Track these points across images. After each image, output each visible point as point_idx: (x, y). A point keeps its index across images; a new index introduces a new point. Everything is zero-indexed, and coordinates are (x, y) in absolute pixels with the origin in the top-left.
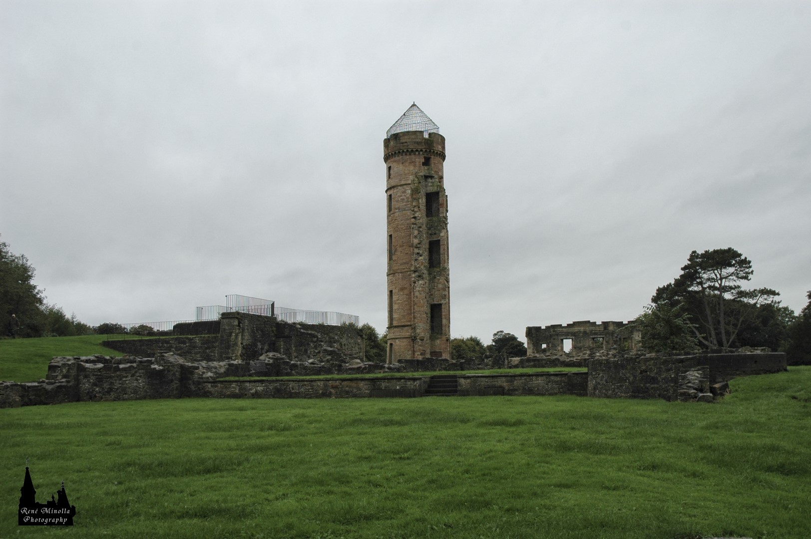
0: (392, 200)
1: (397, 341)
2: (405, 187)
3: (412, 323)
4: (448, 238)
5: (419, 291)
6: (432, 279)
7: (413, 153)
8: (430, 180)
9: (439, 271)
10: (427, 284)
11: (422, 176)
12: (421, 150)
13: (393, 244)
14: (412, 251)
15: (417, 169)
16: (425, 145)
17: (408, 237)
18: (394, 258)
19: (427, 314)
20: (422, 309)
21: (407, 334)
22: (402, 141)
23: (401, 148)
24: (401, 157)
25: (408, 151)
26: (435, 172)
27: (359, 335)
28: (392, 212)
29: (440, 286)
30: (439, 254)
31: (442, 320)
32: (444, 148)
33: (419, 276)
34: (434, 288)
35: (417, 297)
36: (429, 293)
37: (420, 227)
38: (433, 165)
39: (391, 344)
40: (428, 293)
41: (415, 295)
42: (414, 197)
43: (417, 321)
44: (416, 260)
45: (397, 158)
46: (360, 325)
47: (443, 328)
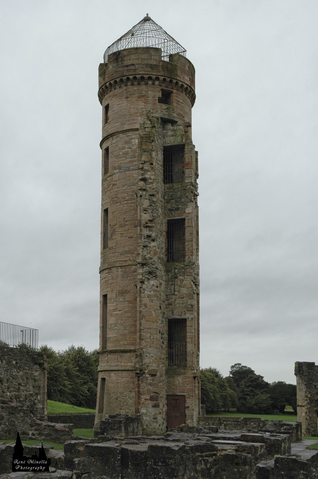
0: (110, 155)
1: (112, 374)
2: (130, 134)
3: (138, 347)
4: (197, 217)
5: (149, 296)
6: (172, 279)
7: (143, 83)
8: (169, 126)
9: (183, 268)
10: (163, 287)
11: (158, 119)
12: (157, 79)
13: (109, 223)
14: (139, 232)
15: (149, 107)
16: (164, 71)
17: (133, 212)
18: (110, 244)
19: (162, 334)
20: (154, 325)
21: (129, 365)
22: (126, 63)
23: (125, 74)
24: (124, 88)
25: (135, 78)
26: (179, 114)
27: (36, 364)
28: (109, 174)
29: (184, 291)
30: (182, 240)
31: (186, 345)
32: (193, 81)
33: (150, 273)
34: (174, 294)
35: (146, 305)
36: (166, 302)
37: (153, 195)
38: (175, 104)
39: (103, 379)
40: (164, 302)
41: (143, 303)
42: (144, 147)
43: (144, 344)
44: (144, 246)
45: (118, 91)
46: (38, 346)
47: (189, 358)
